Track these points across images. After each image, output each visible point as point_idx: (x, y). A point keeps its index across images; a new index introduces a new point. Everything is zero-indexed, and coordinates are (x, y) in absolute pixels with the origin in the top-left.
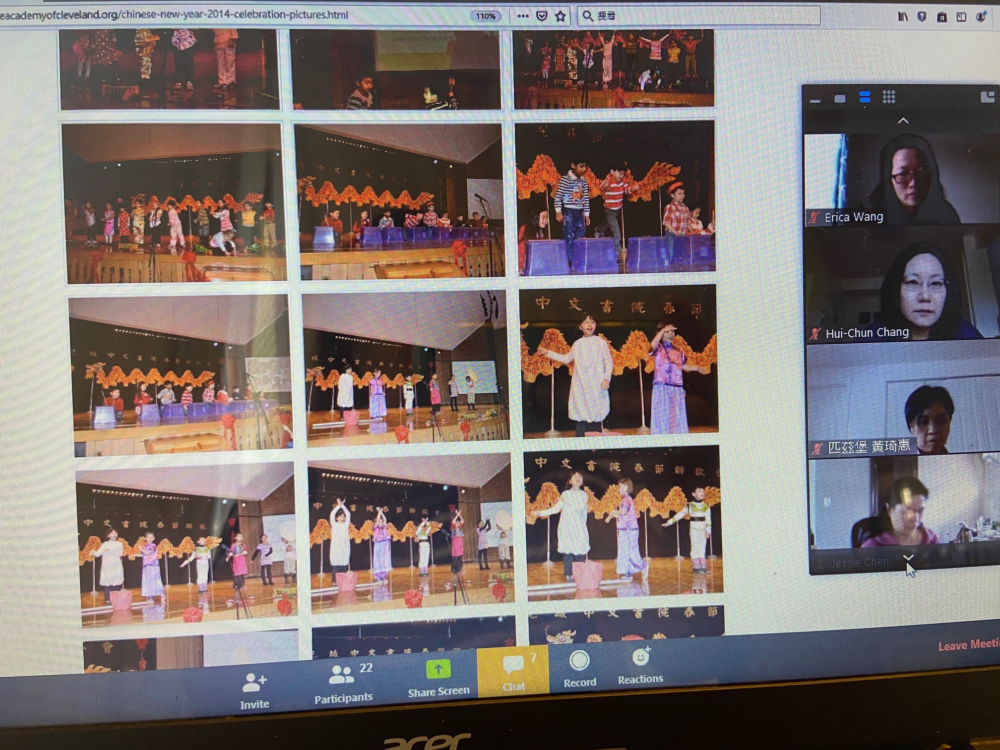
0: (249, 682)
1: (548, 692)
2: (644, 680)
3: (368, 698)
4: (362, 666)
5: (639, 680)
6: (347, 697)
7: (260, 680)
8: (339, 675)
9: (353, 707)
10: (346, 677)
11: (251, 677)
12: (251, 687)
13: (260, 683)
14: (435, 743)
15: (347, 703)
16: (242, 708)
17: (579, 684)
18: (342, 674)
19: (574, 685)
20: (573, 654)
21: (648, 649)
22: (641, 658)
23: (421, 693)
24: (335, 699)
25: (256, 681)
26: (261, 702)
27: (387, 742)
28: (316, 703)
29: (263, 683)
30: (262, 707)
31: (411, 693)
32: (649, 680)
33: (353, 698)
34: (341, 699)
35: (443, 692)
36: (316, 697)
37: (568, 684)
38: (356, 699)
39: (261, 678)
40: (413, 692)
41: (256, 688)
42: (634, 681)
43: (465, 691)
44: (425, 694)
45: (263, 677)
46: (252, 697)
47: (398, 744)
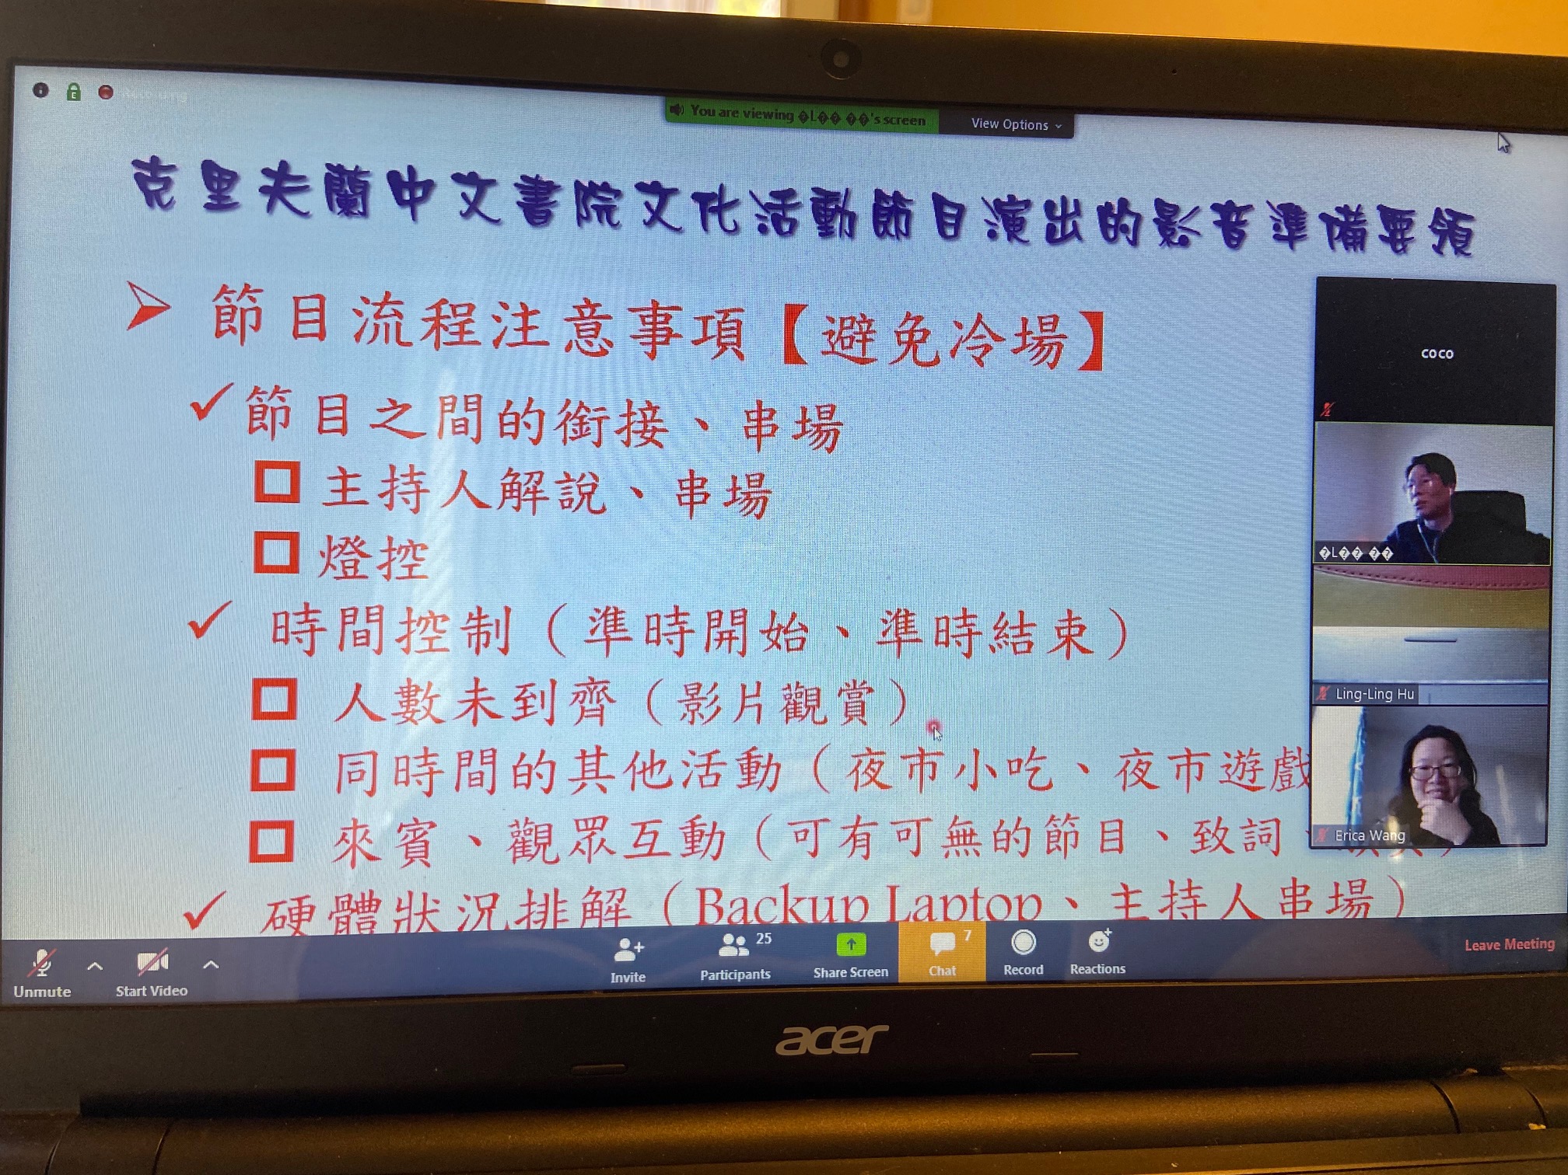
0: (623, 949)
1: (983, 979)
2: (1103, 969)
3: (765, 976)
4: (760, 936)
5: (1096, 970)
6: (739, 973)
7: (636, 948)
8: (731, 945)
9: (745, 985)
10: (740, 949)
11: (625, 943)
12: (624, 956)
13: (635, 951)
14: (846, 1036)
15: (739, 981)
16: (613, 982)
17: (1022, 971)
18: (734, 944)
19: (1016, 972)
20: (1018, 932)
21: (1108, 932)
22: (1099, 943)
23: (829, 973)
24: (725, 976)
25: (631, 949)
26: (636, 975)
27: (787, 1031)
28: (702, 979)
29: (639, 951)
30: (636, 981)
31: (817, 973)
32: (1108, 970)
33: (746, 974)
34: (732, 976)
35: (855, 973)
36: (703, 972)
37: (1009, 970)
38: (750, 976)
39: (637, 945)
40: (820, 972)
41: (630, 957)
42: (1090, 970)
43: (882, 973)
44: (834, 974)
45: (639, 944)
46: (625, 969)
47: (800, 1035)
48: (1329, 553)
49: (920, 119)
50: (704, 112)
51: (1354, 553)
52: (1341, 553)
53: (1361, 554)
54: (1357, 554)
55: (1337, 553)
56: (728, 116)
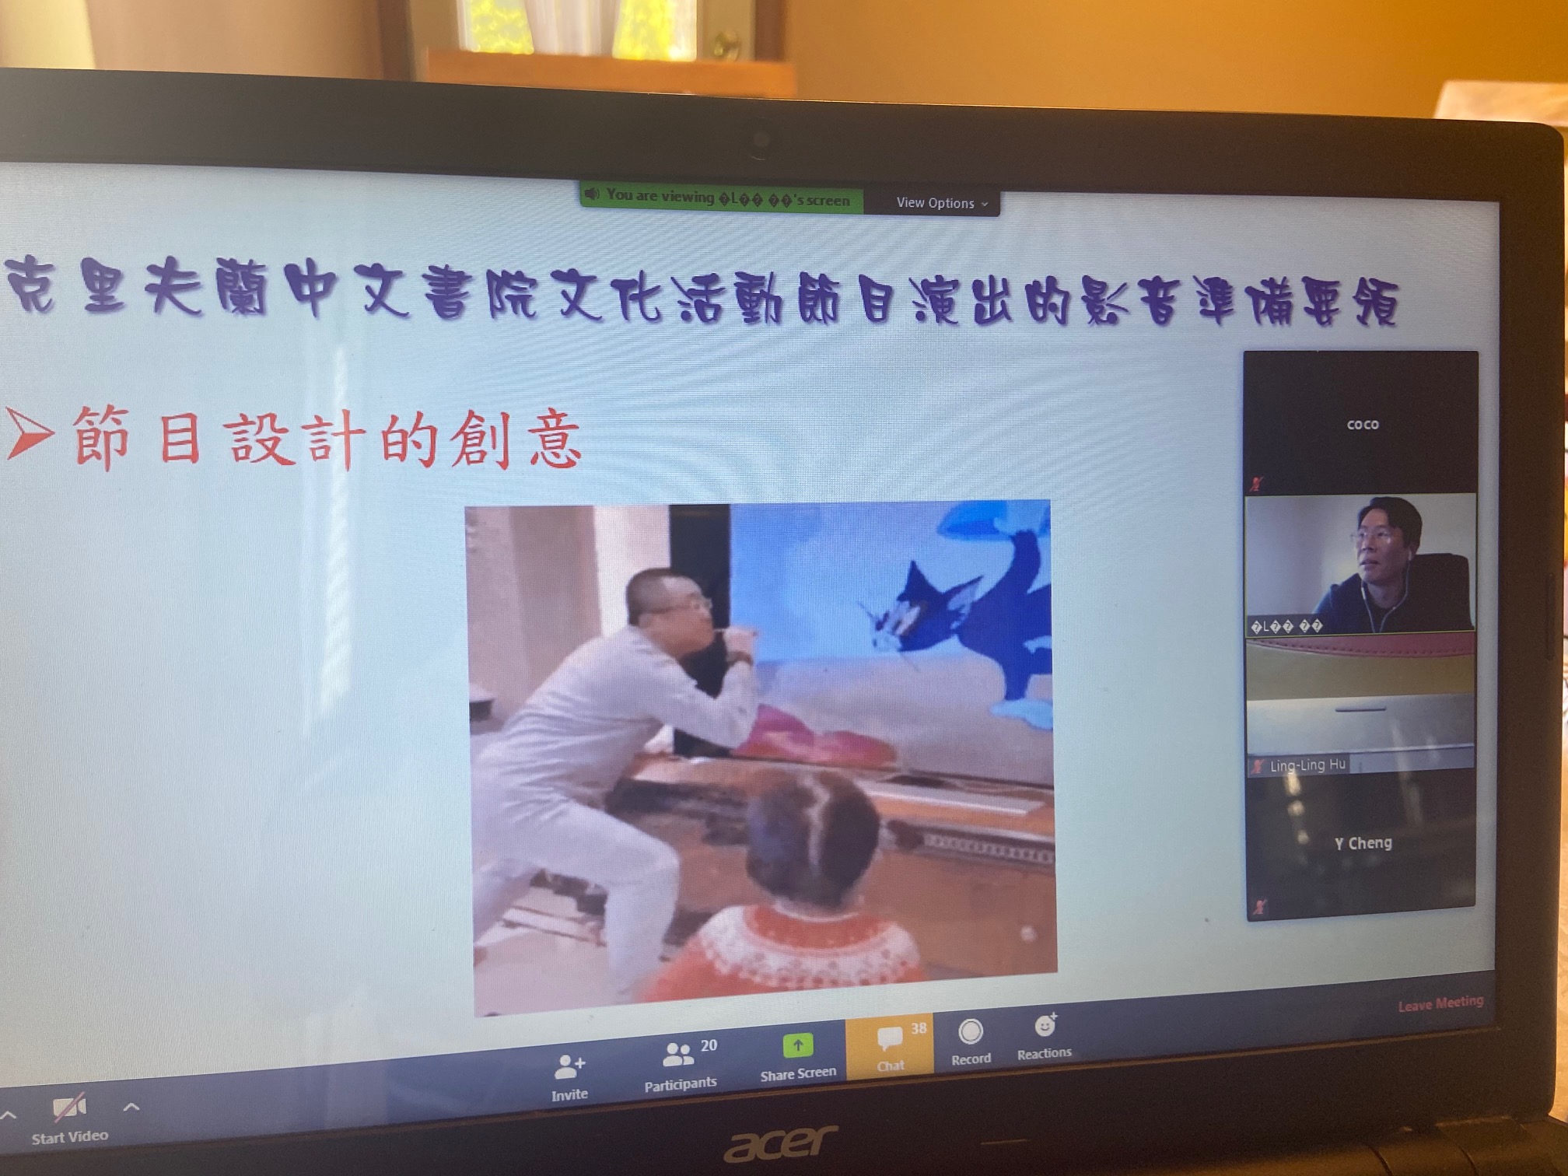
0: (563, 1067)
1: (933, 1072)
2: (1049, 1054)
3: (711, 1083)
4: (704, 1043)
5: (1043, 1055)
6: (685, 1083)
7: (576, 1064)
8: (676, 1055)
9: (692, 1094)
10: (685, 1057)
11: (565, 1060)
12: (565, 1073)
13: (576, 1068)
14: (794, 1139)
15: (685, 1090)
16: (554, 1100)
17: (970, 1060)
18: (679, 1054)
19: (964, 1062)
20: (965, 1022)
21: (1054, 1016)
22: (1045, 1027)
23: (777, 1076)
24: (670, 1086)
25: (572, 1065)
26: (578, 1091)
27: (735, 1138)
28: (647, 1091)
29: (580, 1067)
30: (578, 1098)
31: (764, 1076)
32: (1055, 1054)
33: (692, 1083)
34: (678, 1086)
35: (803, 1074)
36: (647, 1084)
37: (956, 1061)
38: (696, 1084)
39: (577, 1061)
40: (767, 1075)
41: (571, 1073)
42: (1037, 1055)
43: (831, 1072)
44: (782, 1077)
45: (580, 1059)
46: (567, 1085)
47: (748, 1141)
48: (1260, 627)
49: (844, 199)
50: (620, 196)
51: (1285, 626)
52: (1273, 627)
53: (1292, 626)
54: (1288, 627)
55: (1268, 627)
56: (646, 200)
